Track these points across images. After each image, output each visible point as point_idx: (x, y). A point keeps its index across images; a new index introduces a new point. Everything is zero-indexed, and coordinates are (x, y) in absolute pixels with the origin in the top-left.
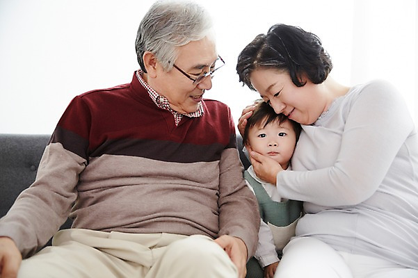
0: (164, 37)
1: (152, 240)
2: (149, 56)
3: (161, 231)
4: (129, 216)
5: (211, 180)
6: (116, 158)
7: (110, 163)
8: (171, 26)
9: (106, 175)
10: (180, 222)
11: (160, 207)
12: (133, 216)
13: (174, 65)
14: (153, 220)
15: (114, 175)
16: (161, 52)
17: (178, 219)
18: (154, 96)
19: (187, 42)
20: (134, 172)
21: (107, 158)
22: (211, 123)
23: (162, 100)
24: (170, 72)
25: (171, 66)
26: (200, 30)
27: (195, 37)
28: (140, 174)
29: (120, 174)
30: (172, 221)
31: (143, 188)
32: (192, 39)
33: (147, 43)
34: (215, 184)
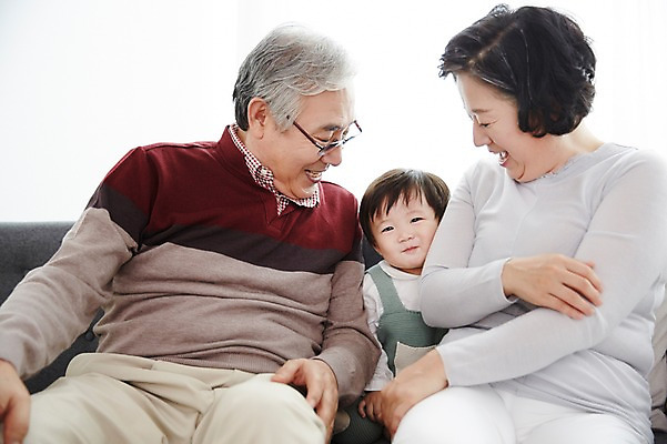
0: (286, 79)
1: (218, 377)
2: (259, 104)
3: (233, 366)
4: (187, 340)
5: (316, 302)
7: (174, 258)
8: (300, 65)
9: (164, 274)
10: (263, 356)
11: (236, 331)
12: (196, 341)
14: (223, 350)
15: (175, 275)
16: (278, 102)
17: (260, 352)
18: (253, 165)
19: (319, 91)
20: (206, 275)
21: (171, 248)
22: (328, 219)
23: (264, 172)
24: (286, 133)
26: (339, 75)
27: (333, 86)
28: (215, 279)
29: (185, 275)
30: (251, 354)
32: (327, 88)
33: (258, 85)
34: (322, 308)
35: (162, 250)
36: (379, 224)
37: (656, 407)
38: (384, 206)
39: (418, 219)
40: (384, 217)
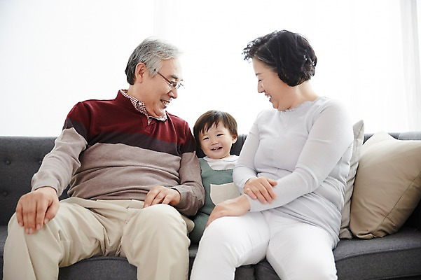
0: (154, 52)
2: (141, 66)
16: (151, 62)
23: (140, 104)
24: (154, 77)
35: (96, 147)
36: (203, 136)
37: (345, 228)
38: (206, 127)
39: (220, 135)
40: (206, 133)
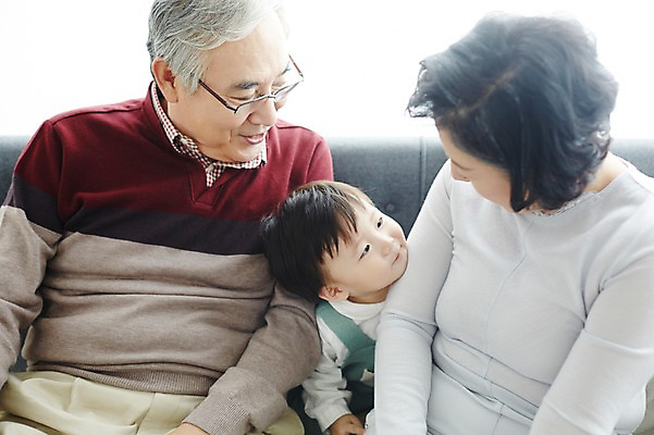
0: (179, 33)
2: (163, 66)
6: (96, 240)
8: (192, 15)
13: (200, 81)
16: (177, 59)
19: (219, 43)
21: (82, 239)
23: (184, 141)
25: (195, 83)
27: (235, 35)
31: (131, 302)
32: (227, 39)
33: (156, 43)
